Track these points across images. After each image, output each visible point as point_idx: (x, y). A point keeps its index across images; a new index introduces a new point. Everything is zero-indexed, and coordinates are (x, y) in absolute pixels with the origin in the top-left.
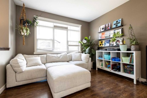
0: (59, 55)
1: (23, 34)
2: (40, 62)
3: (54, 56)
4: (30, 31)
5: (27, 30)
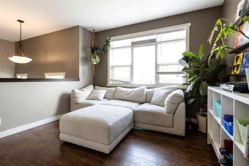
0: (131, 90)
5: (95, 58)
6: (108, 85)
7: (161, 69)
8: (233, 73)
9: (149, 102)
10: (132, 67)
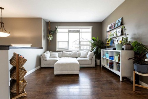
0: (70, 53)
1: (49, 39)
2: (57, 56)
3: (67, 53)
4: (53, 37)
5: (51, 36)
6: (56, 51)
7: (82, 43)
8: (107, 45)
9: (80, 57)
10: (68, 42)
